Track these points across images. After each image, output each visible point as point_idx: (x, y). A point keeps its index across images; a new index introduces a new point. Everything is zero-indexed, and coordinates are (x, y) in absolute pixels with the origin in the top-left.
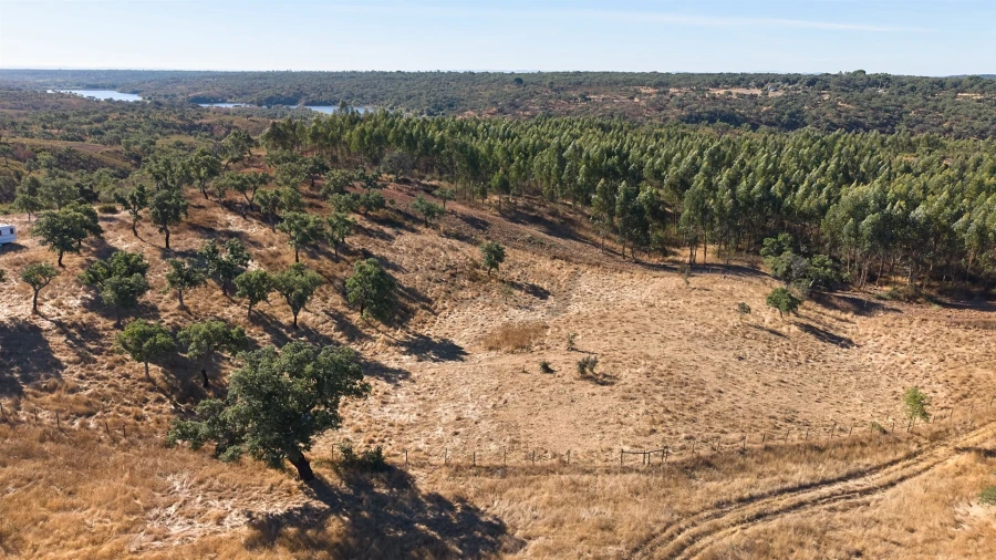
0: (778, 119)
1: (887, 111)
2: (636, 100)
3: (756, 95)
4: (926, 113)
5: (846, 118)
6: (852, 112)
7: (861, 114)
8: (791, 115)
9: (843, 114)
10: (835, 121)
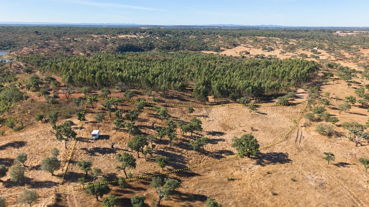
0: (147, 46)
1: (176, 43)
2: (94, 40)
3: (136, 38)
4: (185, 43)
5: (166, 45)
6: (167, 43)
7: (169, 44)
8: (150, 45)
9: (165, 44)
10: (163, 46)
